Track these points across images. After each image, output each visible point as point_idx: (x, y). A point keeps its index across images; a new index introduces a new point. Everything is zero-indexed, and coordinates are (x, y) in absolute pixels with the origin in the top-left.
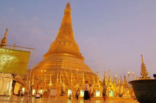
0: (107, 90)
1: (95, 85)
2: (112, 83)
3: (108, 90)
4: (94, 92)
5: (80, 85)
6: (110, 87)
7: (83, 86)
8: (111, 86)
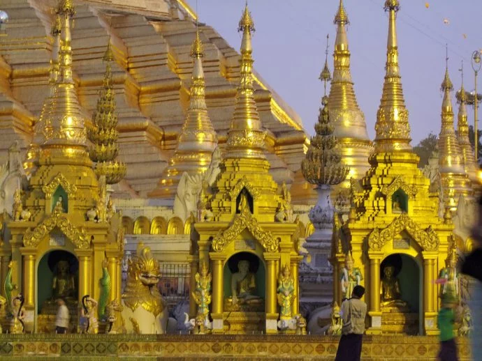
0: (356, 239)
1: (214, 190)
2: (423, 163)
3: (365, 246)
4: (196, 266)
5: (27, 189)
6: (391, 215)
7: (61, 192)
8: (401, 200)
